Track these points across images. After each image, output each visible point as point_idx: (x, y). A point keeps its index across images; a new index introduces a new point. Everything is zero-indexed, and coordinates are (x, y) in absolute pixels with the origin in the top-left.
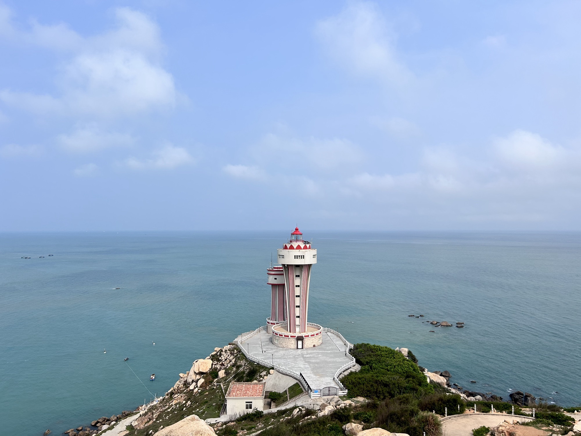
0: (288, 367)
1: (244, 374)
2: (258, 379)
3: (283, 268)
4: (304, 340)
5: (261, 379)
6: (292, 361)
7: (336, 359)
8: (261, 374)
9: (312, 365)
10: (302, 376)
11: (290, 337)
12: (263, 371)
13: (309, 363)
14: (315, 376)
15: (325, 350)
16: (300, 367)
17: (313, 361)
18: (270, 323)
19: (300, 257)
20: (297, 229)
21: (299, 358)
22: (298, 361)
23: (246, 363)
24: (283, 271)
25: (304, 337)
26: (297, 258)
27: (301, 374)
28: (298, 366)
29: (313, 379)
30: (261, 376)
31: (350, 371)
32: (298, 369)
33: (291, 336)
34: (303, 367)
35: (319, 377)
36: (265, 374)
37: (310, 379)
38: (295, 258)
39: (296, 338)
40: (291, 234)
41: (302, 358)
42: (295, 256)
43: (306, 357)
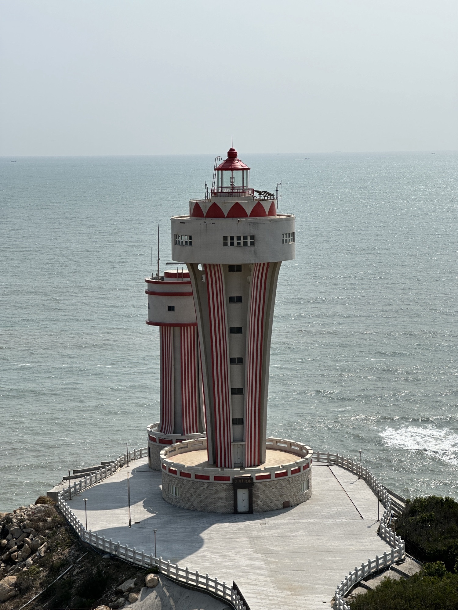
0: (201, 566)
1: (72, 588)
2: (112, 601)
3: (192, 275)
4: (255, 488)
5: (121, 600)
6: (216, 548)
7: (349, 542)
8: (120, 588)
9: (273, 560)
10: (239, 593)
11: (212, 479)
12: (127, 579)
13: (266, 553)
14: (278, 593)
15: (316, 517)
16: (237, 567)
17: (278, 549)
18: (158, 441)
19: (242, 241)
20: (232, 155)
21: (238, 540)
22: (233, 549)
23: (78, 556)
24: (190, 283)
25: (255, 481)
26: (232, 244)
27: (235, 587)
28: (230, 563)
29: (270, 600)
30: (120, 593)
31: (385, 577)
32: (232, 571)
33: (216, 478)
34: (247, 566)
35: (289, 593)
36: (132, 586)
37: (262, 599)
38: (225, 244)
39: (231, 482)
40: (216, 169)
41: (245, 541)
42: (225, 238)
43: (257, 538)
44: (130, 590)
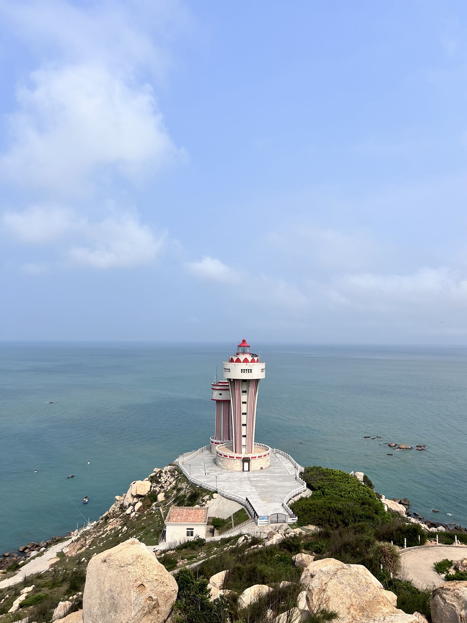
0: (233, 491)
1: (185, 498)
2: (200, 503)
3: (229, 382)
4: (251, 462)
5: (204, 503)
6: (237, 484)
7: (286, 483)
8: (203, 498)
9: (259, 489)
10: (248, 502)
11: (235, 458)
12: (205, 495)
13: (256, 487)
14: (262, 502)
15: (273, 473)
16: (246, 492)
17: (260, 485)
18: (214, 443)
19: (247, 371)
20: (244, 341)
21: (245, 481)
22: (244, 485)
23: (187, 486)
24: (228, 385)
25: (251, 459)
26: (244, 372)
27: (247, 499)
28: (243, 490)
29: (260, 505)
30: (203, 501)
31: (301, 496)
32: (244, 493)
33: (237, 458)
34: (250, 491)
35: (266, 502)
36: (208, 498)
37: (256, 504)
38: (242, 372)
39: (242, 459)
40: (238, 346)
41: (248, 482)
42: (242, 370)
43: (252, 481)
44: (207, 500)
